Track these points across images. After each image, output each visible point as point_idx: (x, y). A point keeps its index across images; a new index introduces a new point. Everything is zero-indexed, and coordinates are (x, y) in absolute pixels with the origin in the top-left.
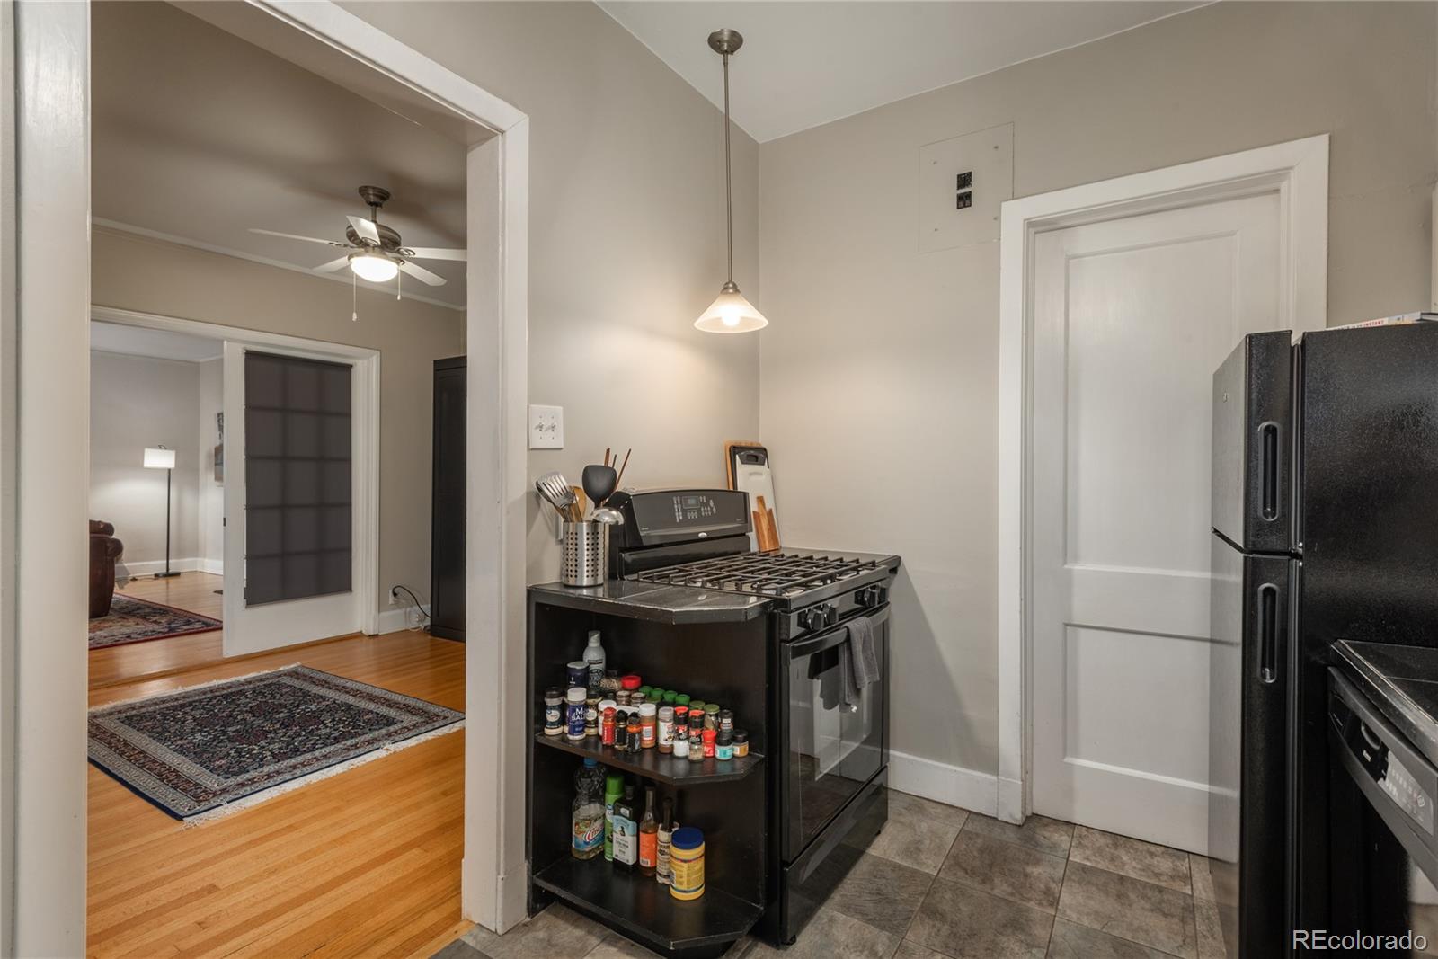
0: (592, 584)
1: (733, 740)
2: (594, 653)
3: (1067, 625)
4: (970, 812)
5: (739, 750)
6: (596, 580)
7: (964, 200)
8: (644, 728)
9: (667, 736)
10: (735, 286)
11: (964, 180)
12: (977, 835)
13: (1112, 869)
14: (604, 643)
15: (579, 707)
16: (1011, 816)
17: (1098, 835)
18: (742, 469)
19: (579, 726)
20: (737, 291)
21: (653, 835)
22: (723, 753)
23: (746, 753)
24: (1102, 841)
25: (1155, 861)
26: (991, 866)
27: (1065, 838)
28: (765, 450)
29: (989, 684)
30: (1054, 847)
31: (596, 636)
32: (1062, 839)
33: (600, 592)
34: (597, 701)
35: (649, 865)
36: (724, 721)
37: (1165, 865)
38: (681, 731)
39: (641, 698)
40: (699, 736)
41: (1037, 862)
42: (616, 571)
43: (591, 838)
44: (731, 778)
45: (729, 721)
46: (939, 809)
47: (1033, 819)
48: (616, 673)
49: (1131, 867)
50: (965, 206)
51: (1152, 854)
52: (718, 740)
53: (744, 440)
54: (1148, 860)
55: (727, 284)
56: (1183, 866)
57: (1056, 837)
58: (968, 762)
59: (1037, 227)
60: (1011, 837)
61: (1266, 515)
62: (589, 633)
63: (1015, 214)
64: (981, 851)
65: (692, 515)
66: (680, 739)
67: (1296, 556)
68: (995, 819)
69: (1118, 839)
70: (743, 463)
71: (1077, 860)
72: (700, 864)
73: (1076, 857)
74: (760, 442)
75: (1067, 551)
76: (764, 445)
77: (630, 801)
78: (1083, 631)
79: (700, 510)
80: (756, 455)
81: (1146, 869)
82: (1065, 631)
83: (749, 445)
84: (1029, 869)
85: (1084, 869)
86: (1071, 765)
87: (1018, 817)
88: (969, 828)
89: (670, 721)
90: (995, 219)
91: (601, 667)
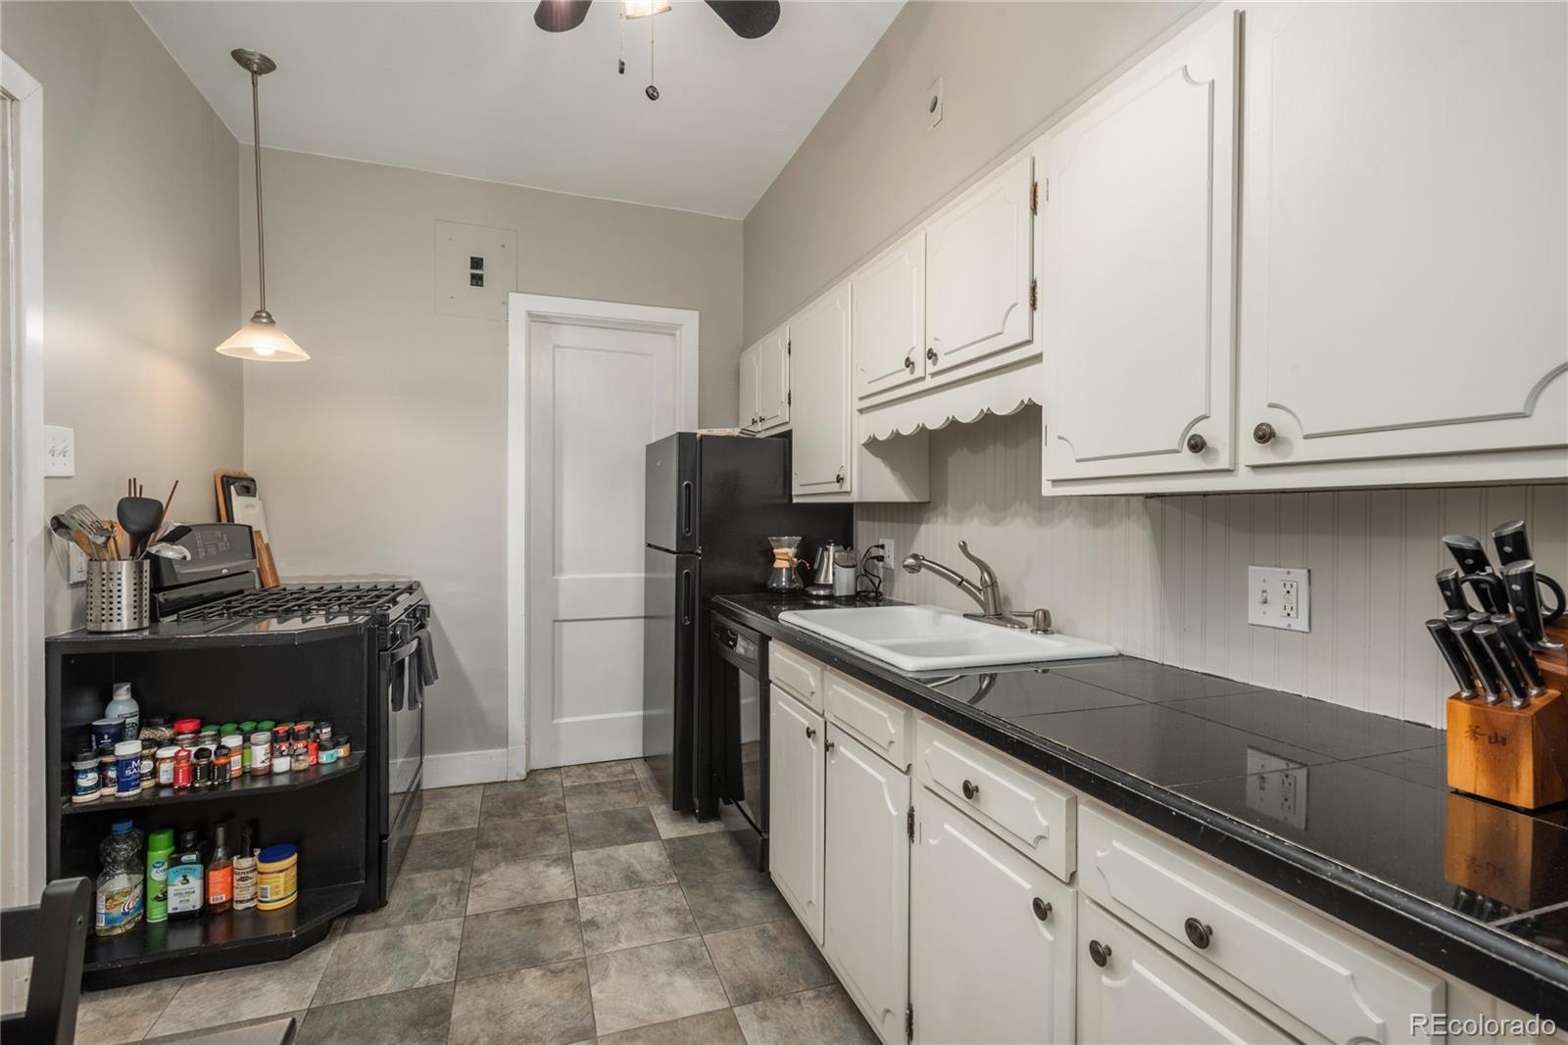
0: (135, 627)
1: (336, 745)
2: (123, 706)
3: (555, 621)
4: (484, 784)
5: (342, 752)
6: (141, 622)
7: (477, 280)
8: (232, 759)
9: (264, 758)
10: (269, 316)
11: (477, 263)
12: (497, 795)
13: (591, 782)
14: (135, 695)
15: (136, 759)
16: (518, 774)
17: (575, 768)
18: (238, 502)
19: (136, 780)
20: (272, 322)
21: (228, 869)
22: (325, 757)
23: (347, 754)
24: (579, 770)
25: (613, 769)
26: (515, 807)
27: (557, 776)
28: (253, 480)
29: (498, 678)
30: (551, 784)
31: (128, 686)
32: (556, 777)
33: (146, 633)
34: (153, 750)
35: (224, 899)
36: (324, 731)
37: (619, 769)
38: (283, 748)
39: (212, 736)
40: (306, 747)
41: (545, 795)
42: (157, 612)
43: (131, 906)
44: (348, 771)
45: (329, 729)
46: (459, 790)
47: (531, 773)
48: (161, 721)
49: (600, 776)
50: (477, 285)
51: (610, 767)
52: (321, 748)
53: (232, 469)
54: (609, 770)
55: (258, 312)
56: (628, 767)
57: (551, 778)
58: (481, 744)
59: (534, 318)
60: (520, 788)
61: (687, 532)
62: (115, 686)
63: (520, 305)
64: (504, 802)
65: (212, 551)
66: (282, 756)
67: (698, 554)
68: (506, 782)
69: (588, 766)
70: (238, 495)
71: (569, 784)
72: (293, 872)
73: (567, 783)
74: (245, 470)
75: (555, 567)
76: (250, 474)
77: (191, 847)
78: (565, 624)
79: (217, 546)
80: (248, 487)
81: (609, 775)
82: (553, 625)
83: (237, 475)
84: (541, 800)
85: (575, 787)
86: (558, 724)
87: (523, 773)
88: (488, 793)
89: (266, 743)
90: (503, 303)
91: (135, 720)
